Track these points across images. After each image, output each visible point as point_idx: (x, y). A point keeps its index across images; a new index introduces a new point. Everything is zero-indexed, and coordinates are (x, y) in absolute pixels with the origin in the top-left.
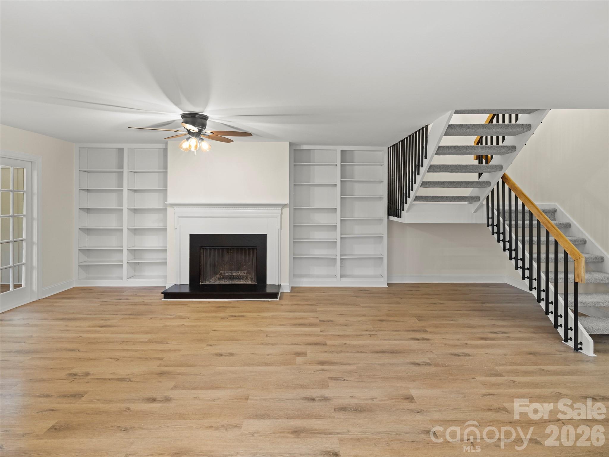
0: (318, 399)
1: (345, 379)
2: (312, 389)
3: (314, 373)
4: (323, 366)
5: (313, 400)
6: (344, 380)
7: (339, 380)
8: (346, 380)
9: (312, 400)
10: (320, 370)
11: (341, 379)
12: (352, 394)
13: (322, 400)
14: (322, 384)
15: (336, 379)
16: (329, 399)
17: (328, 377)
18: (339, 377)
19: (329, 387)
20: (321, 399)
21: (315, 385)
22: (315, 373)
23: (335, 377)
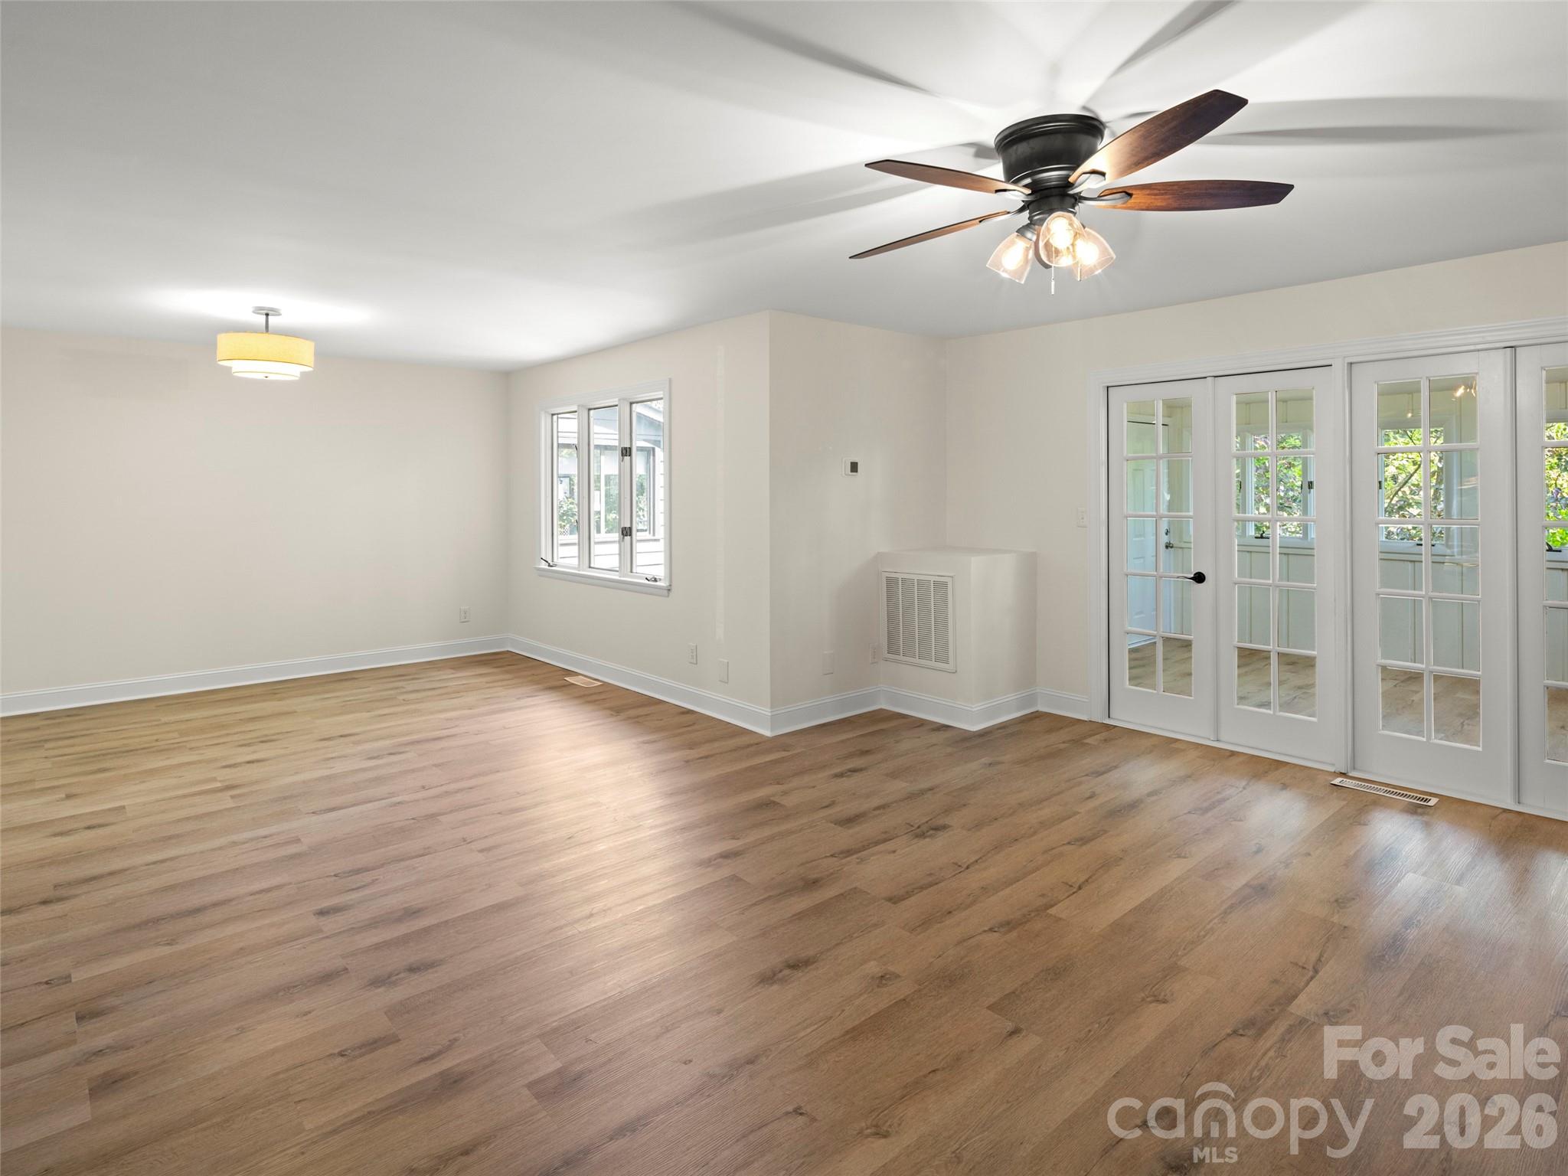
0: (402, 975)
1: (340, 1060)
2: (430, 991)
3: (457, 1035)
4: (441, 1073)
5: (412, 969)
6: (341, 1054)
7: (360, 1048)
8: (334, 1054)
9: (415, 969)
10: (440, 1053)
11: (357, 1053)
12: (307, 1020)
13: (389, 977)
14: (408, 1012)
15: (372, 1044)
16: (371, 984)
17: (400, 1040)
18: (362, 1055)
19: (385, 1013)
20: (394, 978)
21: (429, 1002)
22: (451, 1037)
23: (375, 1049)
